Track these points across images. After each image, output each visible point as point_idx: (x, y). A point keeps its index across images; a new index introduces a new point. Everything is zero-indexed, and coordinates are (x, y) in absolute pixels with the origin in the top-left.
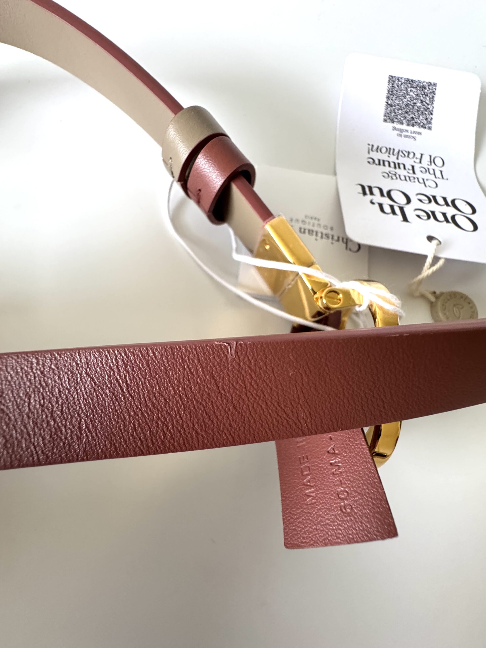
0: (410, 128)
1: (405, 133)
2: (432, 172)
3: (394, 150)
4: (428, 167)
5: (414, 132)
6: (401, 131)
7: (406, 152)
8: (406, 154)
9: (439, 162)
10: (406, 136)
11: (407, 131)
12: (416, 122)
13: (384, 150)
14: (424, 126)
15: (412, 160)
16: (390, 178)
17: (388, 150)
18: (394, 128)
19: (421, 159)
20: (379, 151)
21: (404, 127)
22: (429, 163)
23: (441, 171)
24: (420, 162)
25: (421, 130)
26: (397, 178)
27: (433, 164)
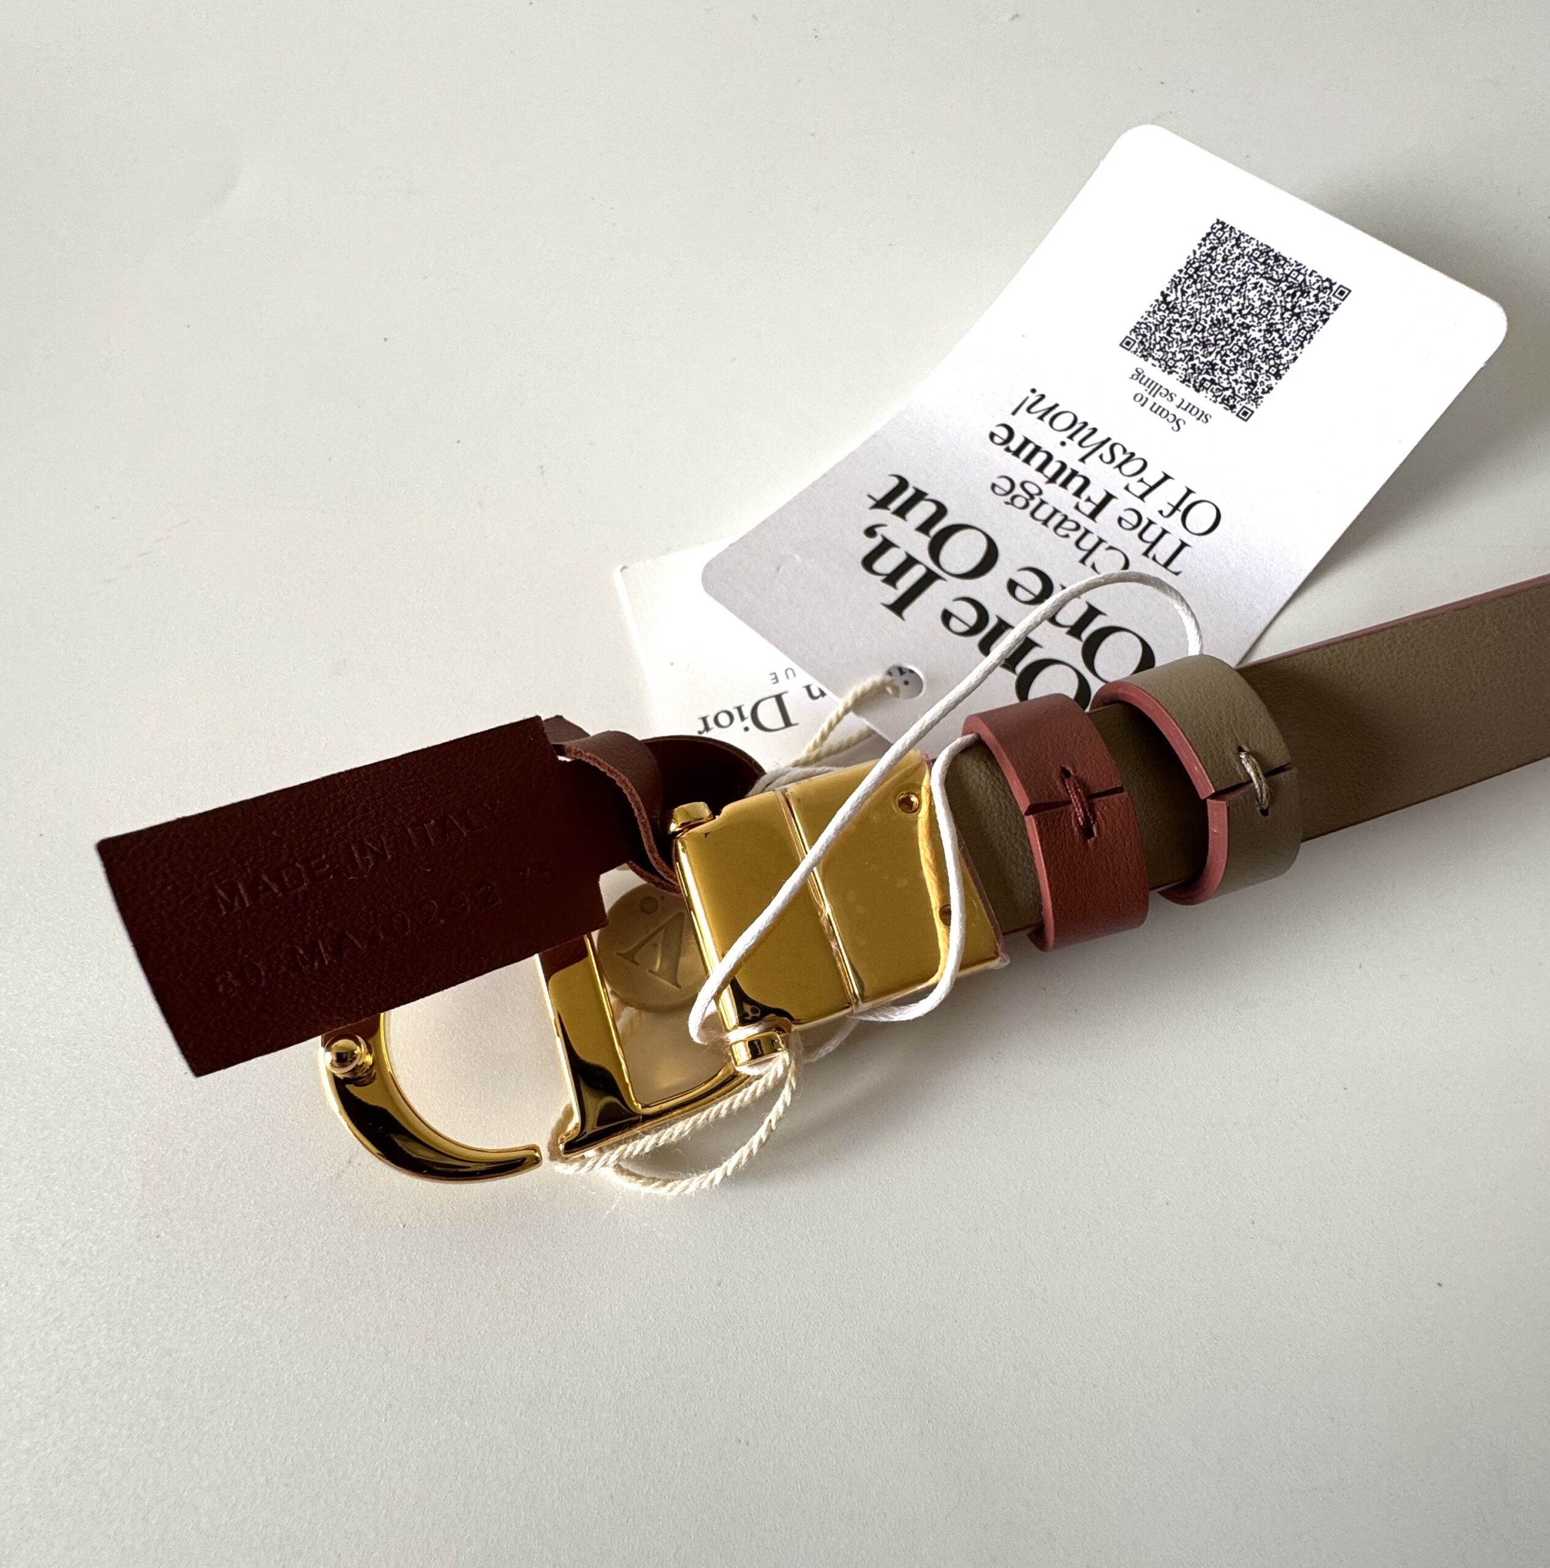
0: (1187, 393)
1: (1161, 401)
2: (1151, 535)
3: (1095, 430)
4: (1156, 518)
5: (1190, 408)
6: (1155, 388)
7: (1125, 450)
8: (1120, 457)
9: (1201, 518)
10: (1158, 410)
11: (1170, 395)
12: (1212, 382)
13: (1063, 421)
14: (1231, 402)
15: (1126, 481)
16: (1008, 498)
17: (1076, 427)
18: (1138, 375)
19: (1152, 488)
20: (1047, 418)
21: (1171, 382)
22: (1167, 510)
23: (1183, 545)
24: (1142, 497)
25: (1217, 410)
26: (1027, 505)
27: (1178, 515)
